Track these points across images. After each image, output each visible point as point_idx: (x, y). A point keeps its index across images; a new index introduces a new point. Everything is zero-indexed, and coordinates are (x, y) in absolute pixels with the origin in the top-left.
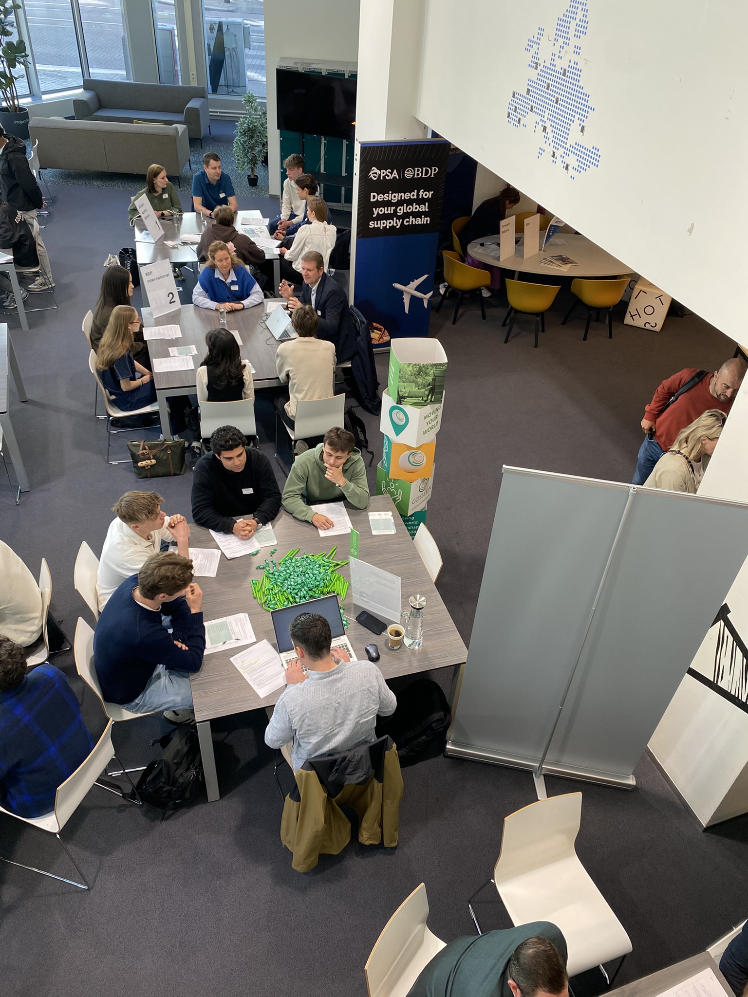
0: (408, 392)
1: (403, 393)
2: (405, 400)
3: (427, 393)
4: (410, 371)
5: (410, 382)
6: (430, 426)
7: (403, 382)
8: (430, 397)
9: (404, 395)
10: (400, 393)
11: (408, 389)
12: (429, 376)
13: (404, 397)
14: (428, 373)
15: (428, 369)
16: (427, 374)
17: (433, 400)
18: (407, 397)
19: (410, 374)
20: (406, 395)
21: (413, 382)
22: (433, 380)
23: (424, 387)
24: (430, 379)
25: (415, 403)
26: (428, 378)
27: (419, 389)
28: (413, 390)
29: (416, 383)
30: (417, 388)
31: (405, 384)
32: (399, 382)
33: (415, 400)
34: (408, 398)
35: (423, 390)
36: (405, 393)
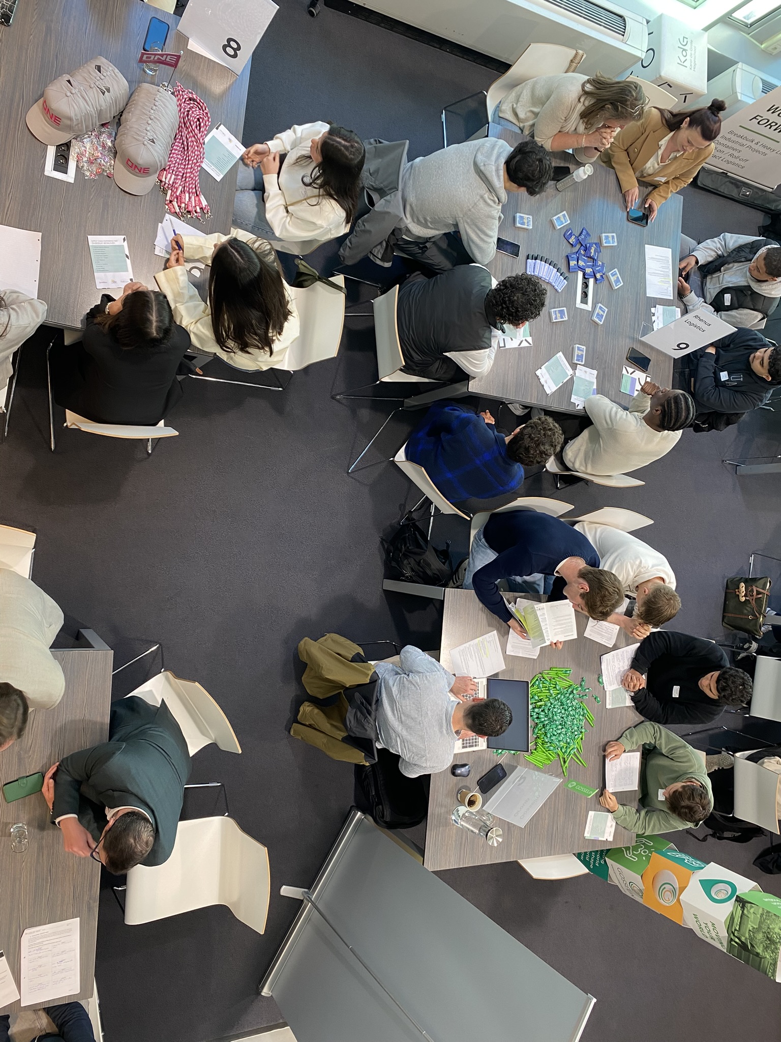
0: (749, 916)
1: (749, 908)
2: (739, 908)
3: (743, 939)
4: (774, 929)
5: (760, 923)
6: (703, 926)
7: (762, 915)
9: (746, 909)
10: (749, 905)
11: (752, 916)
12: (763, 951)
13: (743, 907)
14: (767, 951)
15: (772, 953)
16: (766, 948)
17: (733, 943)
19: (771, 927)
20: (745, 912)
21: (760, 928)
22: (758, 954)
23: (751, 939)
24: (759, 950)
25: (734, 919)
26: (761, 949)
27: (750, 930)
28: (750, 923)
30: (751, 929)
31: (759, 916)
32: (763, 909)
33: (737, 920)
34: (741, 912)
35: (747, 935)
36: (748, 911)
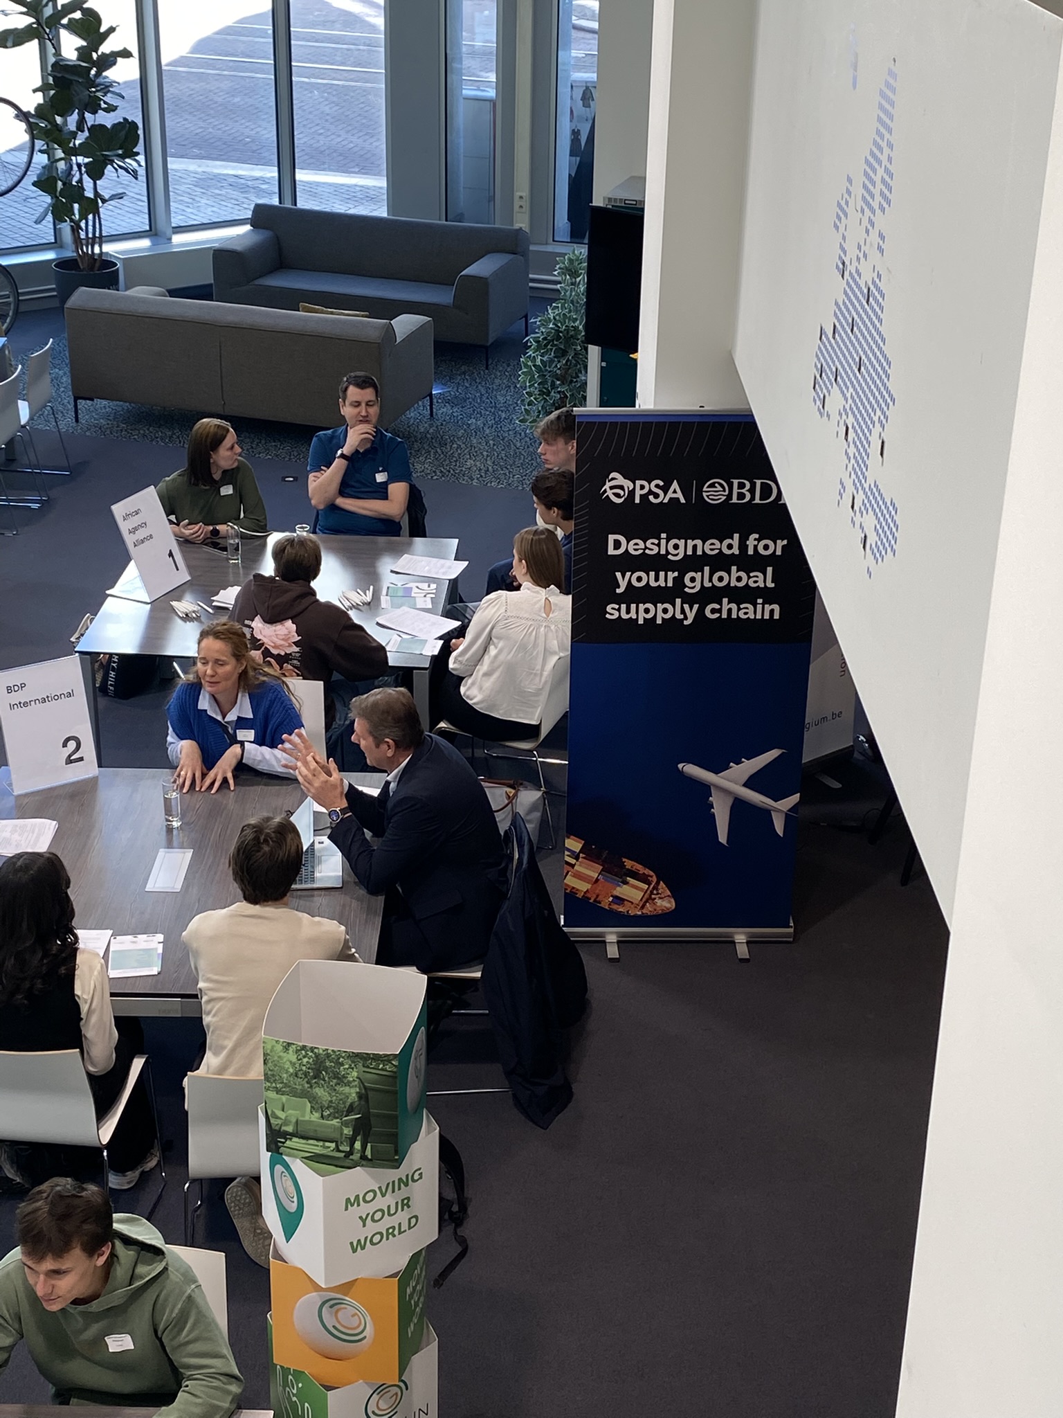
0: (294, 1120)
1: (279, 1122)
2: (288, 1143)
3: (348, 1131)
4: (293, 1064)
5: (295, 1094)
7: (278, 1091)
8: (358, 1145)
9: (284, 1128)
10: (272, 1121)
11: (293, 1114)
12: (348, 1084)
14: (344, 1077)
15: (342, 1064)
16: (341, 1080)
17: (368, 1153)
18: (293, 1135)
19: (292, 1071)
20: (290, 1129)
21: (303, 1094)
22: (362, 1097)
23: (337, 1113)
24: (350, 1094)
25: (318, 1155)
26: (347, 1089)
27: (323, 1117)
28: (307, 1118)
29: (313, 1099)
30: (317, 1115)
31: (284, 1098)
33: (316, 1147)
34: (295, 1139)
35: (335, 1122)
36: (285, 1124)
